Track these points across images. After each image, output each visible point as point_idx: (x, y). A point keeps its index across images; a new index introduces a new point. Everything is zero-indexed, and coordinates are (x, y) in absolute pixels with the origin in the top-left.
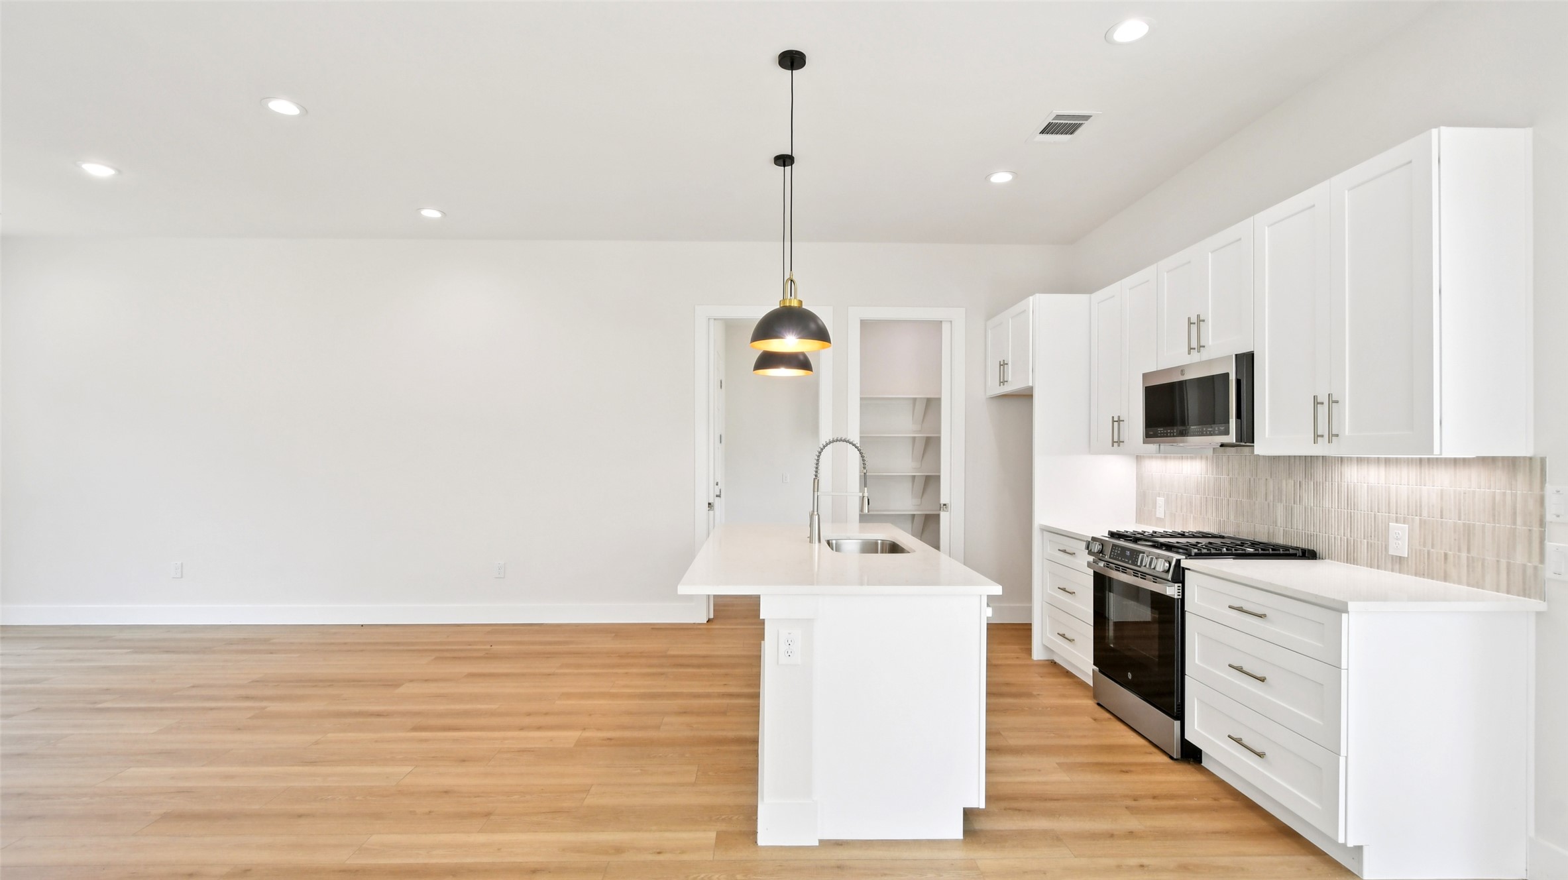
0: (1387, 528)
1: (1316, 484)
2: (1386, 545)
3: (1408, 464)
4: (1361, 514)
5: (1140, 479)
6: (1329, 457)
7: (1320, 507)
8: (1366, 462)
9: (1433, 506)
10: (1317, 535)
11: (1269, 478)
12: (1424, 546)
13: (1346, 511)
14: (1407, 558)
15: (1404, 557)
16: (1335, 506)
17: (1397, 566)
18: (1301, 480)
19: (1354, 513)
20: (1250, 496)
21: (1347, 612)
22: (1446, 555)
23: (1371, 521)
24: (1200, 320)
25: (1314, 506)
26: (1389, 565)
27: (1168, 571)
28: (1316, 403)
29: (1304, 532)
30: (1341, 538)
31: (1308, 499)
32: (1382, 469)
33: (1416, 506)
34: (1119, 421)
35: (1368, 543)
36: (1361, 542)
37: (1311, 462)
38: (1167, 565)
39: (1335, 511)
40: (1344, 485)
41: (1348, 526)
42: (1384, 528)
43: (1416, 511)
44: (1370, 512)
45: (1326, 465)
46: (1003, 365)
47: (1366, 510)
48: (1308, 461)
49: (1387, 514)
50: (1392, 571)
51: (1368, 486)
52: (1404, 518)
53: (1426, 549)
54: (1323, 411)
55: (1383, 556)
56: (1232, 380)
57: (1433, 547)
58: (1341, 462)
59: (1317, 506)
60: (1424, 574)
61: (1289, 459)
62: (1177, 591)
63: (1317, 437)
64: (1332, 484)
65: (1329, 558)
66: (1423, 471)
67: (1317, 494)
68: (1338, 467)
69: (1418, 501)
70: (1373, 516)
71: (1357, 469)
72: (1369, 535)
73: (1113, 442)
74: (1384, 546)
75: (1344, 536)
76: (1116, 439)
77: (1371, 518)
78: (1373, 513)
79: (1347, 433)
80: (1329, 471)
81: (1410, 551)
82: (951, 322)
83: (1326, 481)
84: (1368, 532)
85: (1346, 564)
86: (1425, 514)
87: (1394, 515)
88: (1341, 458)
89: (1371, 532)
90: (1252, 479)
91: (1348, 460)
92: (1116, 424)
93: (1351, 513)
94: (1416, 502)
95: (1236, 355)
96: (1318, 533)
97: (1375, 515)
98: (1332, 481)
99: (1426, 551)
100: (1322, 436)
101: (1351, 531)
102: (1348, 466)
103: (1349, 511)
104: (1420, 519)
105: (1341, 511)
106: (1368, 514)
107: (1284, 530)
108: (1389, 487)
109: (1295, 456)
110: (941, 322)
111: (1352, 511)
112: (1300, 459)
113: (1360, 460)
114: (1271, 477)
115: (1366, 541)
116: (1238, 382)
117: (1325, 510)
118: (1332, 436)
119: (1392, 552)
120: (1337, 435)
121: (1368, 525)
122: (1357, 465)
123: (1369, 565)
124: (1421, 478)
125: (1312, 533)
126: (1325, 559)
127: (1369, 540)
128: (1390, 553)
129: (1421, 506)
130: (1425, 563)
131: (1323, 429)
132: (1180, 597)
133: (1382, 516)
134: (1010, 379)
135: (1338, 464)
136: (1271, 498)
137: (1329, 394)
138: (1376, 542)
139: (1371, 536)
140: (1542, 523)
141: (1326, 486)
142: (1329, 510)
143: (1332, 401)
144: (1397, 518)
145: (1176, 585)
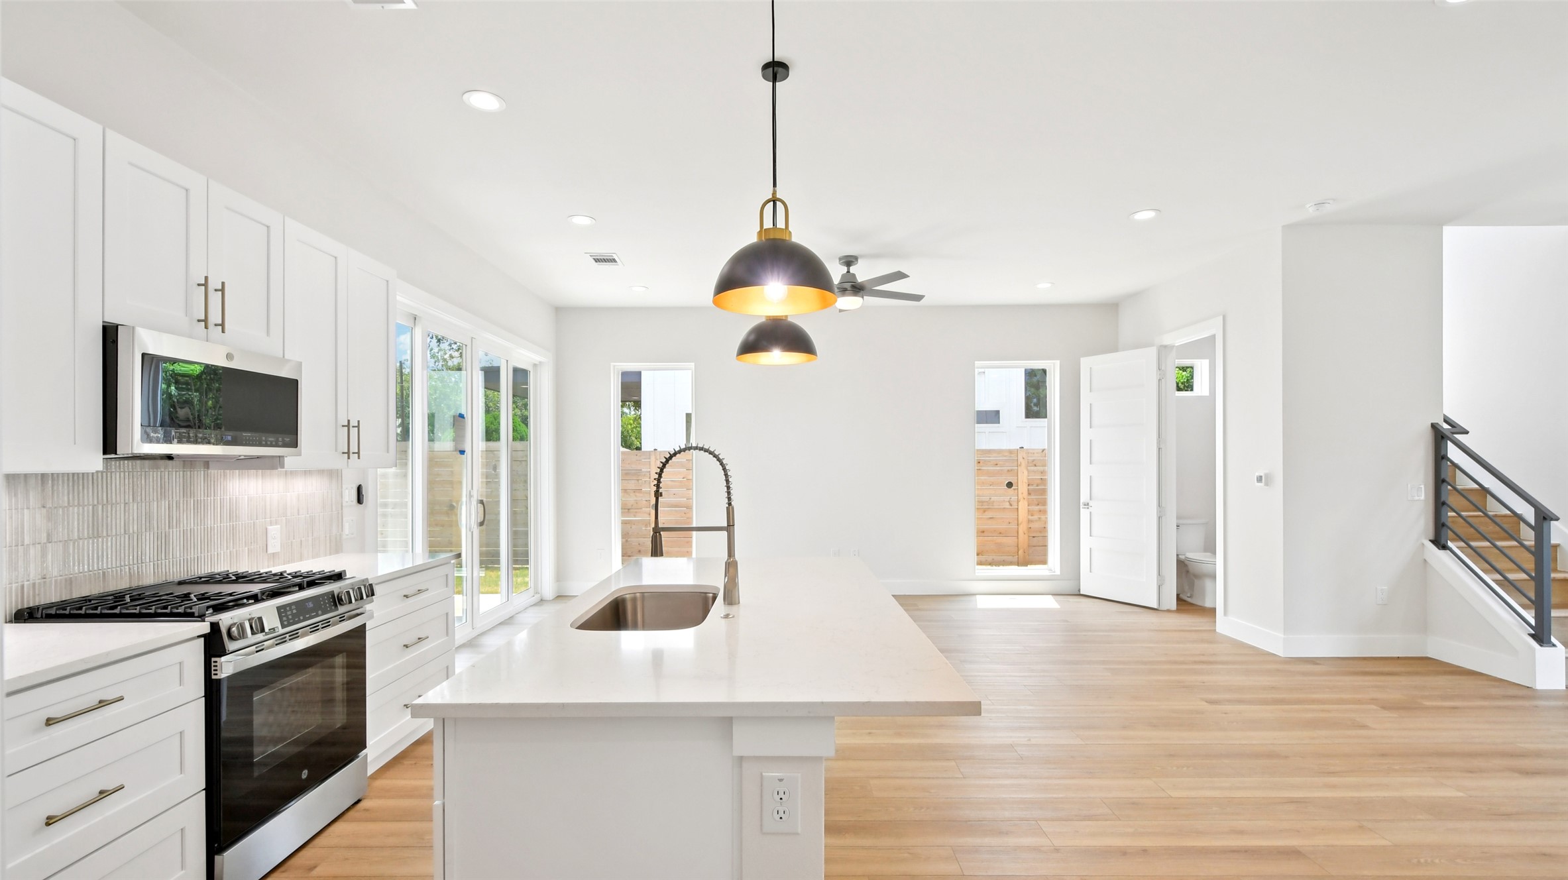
0: (266, 532)
2: (265, 547)
3: (278, 475)
4: (243, 524)
7: (201, 525)
9: (293, 507)
11: (130, 501)
13: (229, 524)
14: (280, 552)
15: (277, 553)
16: (218, 521)
19: (237, 525)
22: (301, 541)
23: (252, 529)
25: (194, 526)
30: (224, 553)
31: (188, 520)
33: (283, 510)
35: (248, 550)
36: (242, 551)
41: (231, 539)
42: (262, 532)
43: (283, 514)
44: (250, 521)
47: (247, 519)
49: (265, 519)
52: (277, 520)
55: (262, 557)
56: (300, 389)
59: (198, 526)
70: (253, 524)
72: (250, 542)
74: (262, 547)
75: (227, 549)
81: (281, 546)
86: (289, 515)
87: (270, 519)
89: (251, 539)
94: (284, 504)
96: (200, 555)
97: (255, 522)
101: (234, 543)
103: (232, 524)
104: (287, 518)
105: (225, 526)
111: (235, 523)
114: (134, 500)
117: (208, 528)
119: (270, 551)
121: (249, 533)
125: (193, 556)
127: (250, 547)
129: (286, 510)
133: (261, 522)
136: (133, 527)
138: (256, 547)
140: (342, 506)
142: (212, 528)
144: (272, 521)
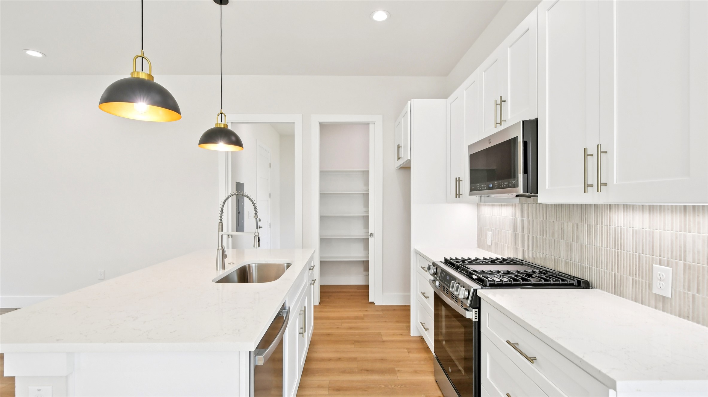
0: (651, 270)
1: (589, 226)
2: (649, 284)
3: (672, 211)
4: (627, 253)
5: (479, 219)
6: (599, 204)
7: (592, 245)
8: (631, 209)
9: (698, 252)
10: (590, 268)
11: (555, 221)
12: (689, 290)
13: (614, 250)
14: (671, 299)
15: (668, 298)
16: (604, 246)
17: (660, 305)
18: (578, 223)
19: (621, 252)
20: (542, 234)
21: (615, 389)
23: (636, 261)
24: (503, 101)
25: (588, 244)
26: (653, 302)
27: (468, 298)
28: (586, 155)
29: (580, 264)
30: (609, 273)
31: (583, 238)
32: (646, 215)
33: (680, 251)
34: (459, 180)
35: (633, 279)
36: (627, 278)
37: (586, 208)
38: (467, 293)
39: (604, 249)
40: (612, 228)
41: (615, 263)
42: (648, 269)
43: (680, 256)
44: (634, 253)
45: (597, 211)
46: (399, 147)
47: (631, 251)
48: (583, 208)
49: (651, 256)
50: (656, 308)
51: (633, 230)
52: (668, 261)
53: (691, 293)
54: (592, 162)
55: (647, 293)
56: (520, 142)
57: (698, 291)
58: (610, 208)
59: (590, 245)
60: (688, 317)
61: (569, 207)
62: (474, 315)
63: (587, 186)
64: (602, 227)
65: (599, 288)
66: (687, 218)
67: (590, 234)
68: (607, 213)
69: (683, 246)
70: (638, 256)
71: (624, 215)
72: (634, 273)
73: (457, 195)
74: (648, 284)
75: (612, 271)
76: (458, 194)
77: (636, 258)
78: (638, 254)
79: (615, 182)
80: (599, 216)
81: (673, 292)
82: (375, 123)
83: (597, 224)
84: (633, 270)
85: (613, 295)
86: (690, 258)
87: (658, 258)
88: (610, 205)
89: (636, 271)
90: (543, 221)
91: (615, 207)
92: (458, 182)
93: (618, 252)
94: (680, 247)
95: (523, 122)
96: (591, 267)
97: (639, 256)
98: (602, 225)
99: (691, 295)
100: (592, 186)
101: (618, 268)
102: (615, 212)
103: (617, 250)
104: (685, 264)
105: (610, 250)
106: (633, 255)
107: (565, 261)
108: (653, 232)
109: (573, 204)
110: (368, 124)
111: (619, 251)
112: (577, 207)
113: (626, 207)
114: (556, 220)
115: (631, 278)
116: (525, 144)
117: (597, 248)
118: (601, 185)
119: (655, 291)
120: (606, 184)
121: (633, 264)
122: (624, 211)
123: (634, 299)
124: (685, 225)
125: (586, 265)
126: (597, 288)
127: (634, 278)
128: (653, 292)
129: (685, 252)
130: (689, 306)
131: (592, 179)
132: (477, 320)
133: (646, 257)
134: (402, 157)
135: (607, 210)
136: (556, 235)
137: (598, 145)
138: (641, 280)
139: (636, 274)
141: (597, 229)
142: (599, 249)
143: (601, 152)
144: (660, 260)
145: (474, 310)
